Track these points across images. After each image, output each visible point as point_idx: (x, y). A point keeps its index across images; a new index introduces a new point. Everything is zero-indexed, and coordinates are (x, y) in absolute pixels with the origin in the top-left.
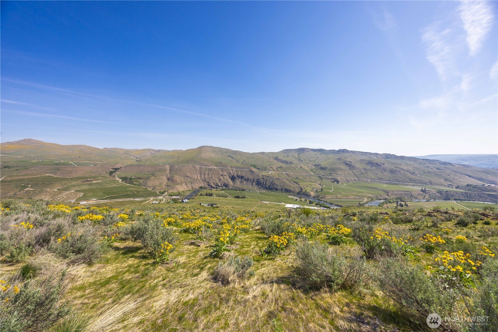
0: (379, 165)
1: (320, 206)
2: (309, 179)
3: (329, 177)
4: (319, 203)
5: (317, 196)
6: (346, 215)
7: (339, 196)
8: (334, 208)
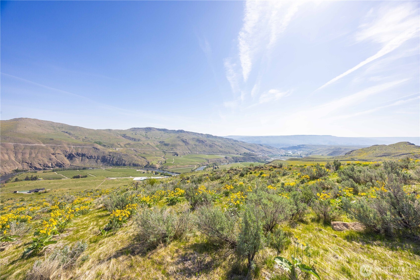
0: (203, 142)
1: (164, 175)
2: (155, 153)
3: (171, 151)
4: (163, 173)
5: (162, 168)
6: (182, 180)
7: (178, 165)
8: (174, 176)
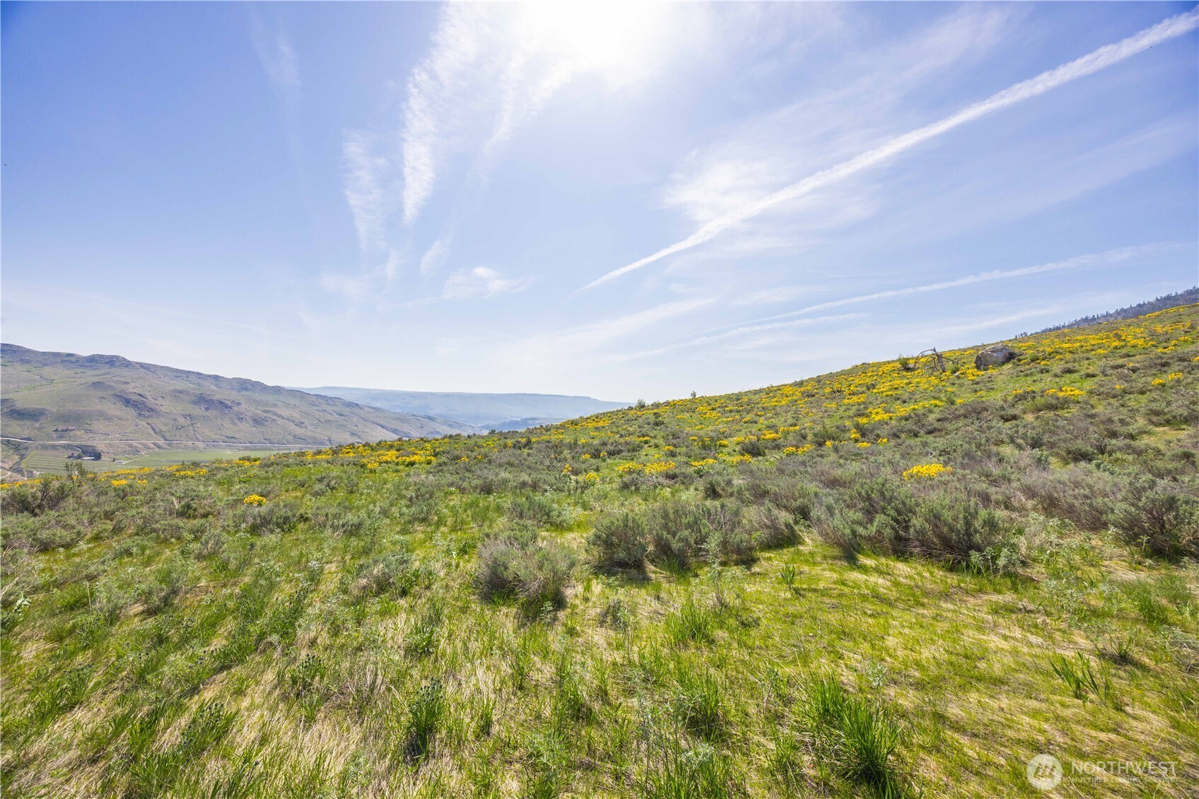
0: (227, 406)
